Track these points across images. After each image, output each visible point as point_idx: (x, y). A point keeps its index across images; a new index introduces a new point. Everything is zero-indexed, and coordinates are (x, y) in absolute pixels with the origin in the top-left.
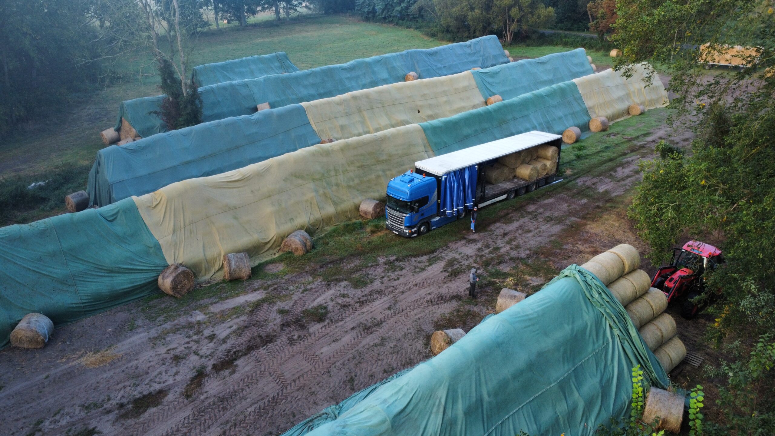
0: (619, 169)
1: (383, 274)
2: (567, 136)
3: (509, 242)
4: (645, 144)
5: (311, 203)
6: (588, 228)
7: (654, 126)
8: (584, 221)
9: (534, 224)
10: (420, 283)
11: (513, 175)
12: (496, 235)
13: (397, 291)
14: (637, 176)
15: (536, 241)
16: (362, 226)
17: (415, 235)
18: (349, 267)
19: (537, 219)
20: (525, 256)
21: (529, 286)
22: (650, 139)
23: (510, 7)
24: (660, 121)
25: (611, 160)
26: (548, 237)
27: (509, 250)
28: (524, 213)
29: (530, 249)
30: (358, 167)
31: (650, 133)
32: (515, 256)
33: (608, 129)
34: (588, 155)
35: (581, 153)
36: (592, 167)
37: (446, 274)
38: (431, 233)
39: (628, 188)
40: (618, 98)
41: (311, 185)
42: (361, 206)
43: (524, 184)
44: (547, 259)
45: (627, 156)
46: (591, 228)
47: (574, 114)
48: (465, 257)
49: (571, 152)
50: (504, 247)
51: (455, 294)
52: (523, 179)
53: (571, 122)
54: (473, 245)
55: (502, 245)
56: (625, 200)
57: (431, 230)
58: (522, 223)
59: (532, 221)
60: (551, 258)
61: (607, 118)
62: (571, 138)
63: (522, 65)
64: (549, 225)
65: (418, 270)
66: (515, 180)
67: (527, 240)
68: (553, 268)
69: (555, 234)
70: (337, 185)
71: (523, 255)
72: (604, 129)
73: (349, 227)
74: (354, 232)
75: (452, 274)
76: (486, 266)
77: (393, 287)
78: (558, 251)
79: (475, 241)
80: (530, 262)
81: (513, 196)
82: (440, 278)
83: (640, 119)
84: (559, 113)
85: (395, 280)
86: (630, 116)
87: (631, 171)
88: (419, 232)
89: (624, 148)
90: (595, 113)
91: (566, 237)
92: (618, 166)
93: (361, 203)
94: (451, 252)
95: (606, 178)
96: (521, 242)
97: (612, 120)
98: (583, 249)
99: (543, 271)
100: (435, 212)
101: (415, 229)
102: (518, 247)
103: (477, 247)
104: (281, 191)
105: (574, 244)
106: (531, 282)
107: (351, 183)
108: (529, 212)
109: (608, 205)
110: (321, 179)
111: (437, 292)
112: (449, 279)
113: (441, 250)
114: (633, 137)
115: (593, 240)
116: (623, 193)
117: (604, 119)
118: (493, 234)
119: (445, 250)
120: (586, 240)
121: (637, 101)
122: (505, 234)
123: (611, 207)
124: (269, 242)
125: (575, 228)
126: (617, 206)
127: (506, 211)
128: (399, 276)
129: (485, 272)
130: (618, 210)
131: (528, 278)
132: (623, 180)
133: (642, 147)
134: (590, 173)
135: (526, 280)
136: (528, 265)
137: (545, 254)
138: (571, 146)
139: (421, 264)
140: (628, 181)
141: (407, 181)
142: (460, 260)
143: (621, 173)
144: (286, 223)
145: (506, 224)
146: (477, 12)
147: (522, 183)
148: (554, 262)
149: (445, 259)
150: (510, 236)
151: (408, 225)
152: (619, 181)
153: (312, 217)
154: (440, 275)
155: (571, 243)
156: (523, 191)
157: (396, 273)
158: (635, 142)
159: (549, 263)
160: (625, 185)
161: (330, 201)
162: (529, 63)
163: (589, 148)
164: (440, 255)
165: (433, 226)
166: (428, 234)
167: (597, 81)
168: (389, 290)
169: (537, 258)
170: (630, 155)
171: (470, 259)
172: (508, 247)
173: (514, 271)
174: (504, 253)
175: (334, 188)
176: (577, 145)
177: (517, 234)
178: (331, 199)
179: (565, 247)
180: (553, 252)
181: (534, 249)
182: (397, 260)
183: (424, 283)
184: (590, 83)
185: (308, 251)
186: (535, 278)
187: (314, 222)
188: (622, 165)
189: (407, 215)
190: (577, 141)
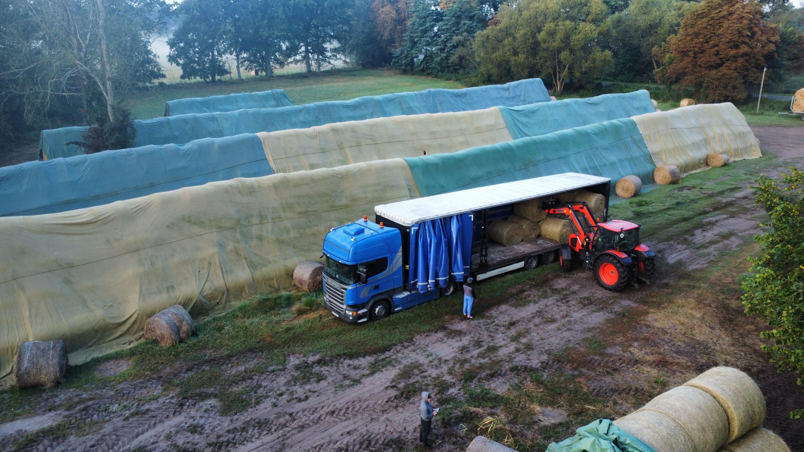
0: (698, 232)
1: (283, 389)
2: (623, 188)
3: (515, 339)
4: (734, 201)
5: (210, 264)
6: (650, 319)
7: (744, 180)
8: (643, 308)
9: (562, 308)
10: (340, 410)
11: (536, 233)
12: (496, 325)
13: (294, 425)
14: (726, 242)
15: (562, 339)
16: (289, 301)
17: (365, 320)
18: (234, 372)
19: (568, 302)
20: (539, 365)
21: (536, 427)
22: (739, 194)
23: (559, 51)
24: (751, 175)
25: (685, 220)
26: (582, 332)
27: (512, 353)
28: (549, 291)
29: (549, 353)
30: (300, 213)
31: (739, 188)
32: (521, 364)
33: (680, 181)
34: (652, 213)
35: (642, 209)
36: (657, 229)
37: (393, 393)
38: (392, 317)
39: (712, 258)
40: (693, 144)
41: (214, 236)
42: (295, 272)
43: (553, 247)
44: (576, 373)
45: (708, 215)
46: (656, 320)
47: (632, 160)
48: (436, 362)
49: (628, 209)
50: (506, 346)
51: (396, 435)
52: (551, 240)
53: (629, 170)
54: (454, 340)
55: (503, 343)
56: (709, 276)
57: (394, 313)
58: (542, 307)
59: (559, 303)
60: (584, 370)
61: (678, 167)
62: (627, 190)
63: (567, 105)
64: (585, 312)
65: (347, 382)
66: (540, 242)
67: (545, 335)
68: (585, 390)
69: (593, 328)
70: (260, 238)
71: (535, 363)
72: (674, 181)
73: (267, 303)
74: (272, 312)
75: (402, 394)
76: (466, 381)
77: (291, 415)
78: (597, 357)
79: (460, 333)
80: (545, 377)
81: (534, 264)
82: (379, 402)
83: (724, 171)
84: (612, 157)
85: (300, 400)
86: (710, 168)
87: (716, 235)
88: (371, 316)
89: (703, 204)
90: (662, 160)
91: (613, 333)
92: (696, 228)
93: (296, 266)
94: (414, 351)
95: (678, 243)
96: (537, 339)
97: (685, 171)
98: (640, 356)
99: (566, 395)
100: (400, 284)
101: (364, 310)
102: (529, 347)
103: (461, 344)
104: (158, 243)
105: (627, 345)
106: (541, 417)
107: (285, 237)
108: (556, 290)
109: (683, 283)
110: (232, 228)
111: (363, 430)
112: (394, 404)
113: (399, 348)
114: (715, 192)
115: (658, 341)
116: (706, 265)
117: (674, 167)
118: (493, 322)
119: (406, 348)
120: (646, 340)
121: (718, 149)
122: (512, 324)
123: (689, 286)
124: (124, 323)
125: (628, 318)
126: (698, 284)
127: (520, 287)
128: (309, 394)
129: (462, 392)
130: (699, 292)
131: (538, 408)
132: (704, 246)
133: (730, 204)
134: (655, 236)
135: (531, 413)
136: (542, 383)
137: (573, 363)
138: (628, 201)
139: (358, 371)
140: (712, 249)
141: (353, 233)
142: (425, 367)
143: (700, 237)
144: (160, 292)
145: (516, 308)
146: (522, 57)
147: (549, 245)
148: (589, 379)
149: (400, 363)
150: (520, 328)
151: (351, 303)
152: (698, 249)
153: (207, 286)
154: (383, 394)
155: (621, 344)
156: (552, 258)
157: (308, 387)
158: (719, 198)
159: (577, 380)
160: (708, 254)
161: (244, 261)
162: (577, 103)
163: (654, 204)
164: (394, 357)
165: (397, 307)
166: (386, 319)
167: (664, 120)
168: (282, 420)
169: (560, 369)
170: (713, 214)
171: (443, 365)
172: (512, 347)
173: (515, 393)
174: (504, 358)
175: (255, 242)
176: (636, 199)
177: (531, 325)
178: (246, 258)
179: (609, 351)
180: (589, 358)
181: (555, 352)
182: (319, 362)
183: (348, 408)
184: (654, 122)
185: (181, 341)
186: (550, 408)
187: (211, 294)
188: (703, 227)
189: (350, 288)
190: (636, 194)
